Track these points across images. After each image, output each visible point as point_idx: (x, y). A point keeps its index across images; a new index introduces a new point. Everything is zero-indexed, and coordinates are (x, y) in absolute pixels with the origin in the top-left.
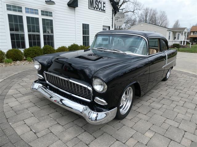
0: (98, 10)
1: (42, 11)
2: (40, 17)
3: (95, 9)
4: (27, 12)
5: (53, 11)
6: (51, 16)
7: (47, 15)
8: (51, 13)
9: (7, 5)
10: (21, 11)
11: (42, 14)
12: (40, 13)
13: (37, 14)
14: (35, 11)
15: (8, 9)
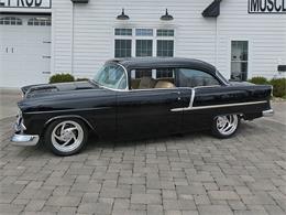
0: (274, 11)
1: (158, 31)
2: (155, 39)
3: (267, 11)
4: (137, 34)
5: (176, 28)
6: (173, 35)
7: (165, 35)
8: (173, 31)
10: (131, 34)
11: (158, 35)
12: (155, 32)
15: (117, 34)
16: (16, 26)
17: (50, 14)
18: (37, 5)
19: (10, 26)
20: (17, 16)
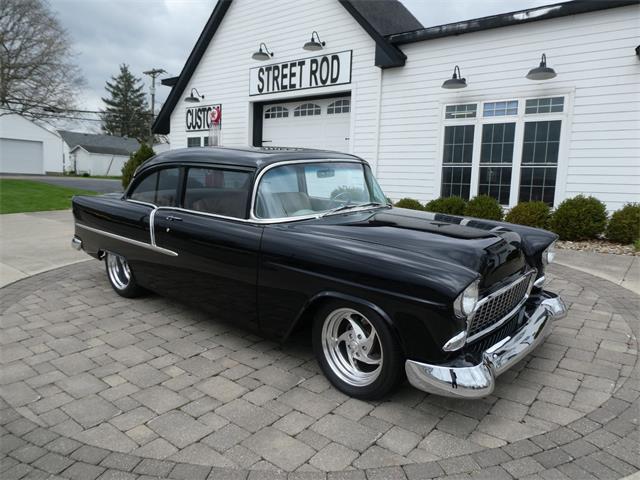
1: (528, 102)
2: (520, 120)
4: (486, 114)
5: (569, 93)
6: (560, 109)
7: (544, 110)
8: (561, 100)
9: (449, 108)
10: (474, 115)
11: (528, 111)
12: (522, 107)
13: (515, 112)
14: (510, 107)
15: (448, 116)
16: (314, 117)
17: (348, 94)
18: (334, 80)
19: (307, 117)
20: (314, 102)
